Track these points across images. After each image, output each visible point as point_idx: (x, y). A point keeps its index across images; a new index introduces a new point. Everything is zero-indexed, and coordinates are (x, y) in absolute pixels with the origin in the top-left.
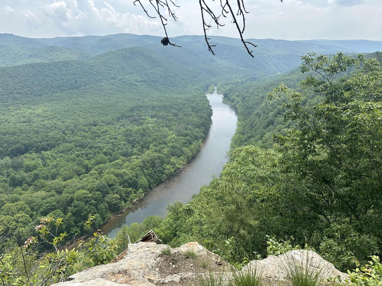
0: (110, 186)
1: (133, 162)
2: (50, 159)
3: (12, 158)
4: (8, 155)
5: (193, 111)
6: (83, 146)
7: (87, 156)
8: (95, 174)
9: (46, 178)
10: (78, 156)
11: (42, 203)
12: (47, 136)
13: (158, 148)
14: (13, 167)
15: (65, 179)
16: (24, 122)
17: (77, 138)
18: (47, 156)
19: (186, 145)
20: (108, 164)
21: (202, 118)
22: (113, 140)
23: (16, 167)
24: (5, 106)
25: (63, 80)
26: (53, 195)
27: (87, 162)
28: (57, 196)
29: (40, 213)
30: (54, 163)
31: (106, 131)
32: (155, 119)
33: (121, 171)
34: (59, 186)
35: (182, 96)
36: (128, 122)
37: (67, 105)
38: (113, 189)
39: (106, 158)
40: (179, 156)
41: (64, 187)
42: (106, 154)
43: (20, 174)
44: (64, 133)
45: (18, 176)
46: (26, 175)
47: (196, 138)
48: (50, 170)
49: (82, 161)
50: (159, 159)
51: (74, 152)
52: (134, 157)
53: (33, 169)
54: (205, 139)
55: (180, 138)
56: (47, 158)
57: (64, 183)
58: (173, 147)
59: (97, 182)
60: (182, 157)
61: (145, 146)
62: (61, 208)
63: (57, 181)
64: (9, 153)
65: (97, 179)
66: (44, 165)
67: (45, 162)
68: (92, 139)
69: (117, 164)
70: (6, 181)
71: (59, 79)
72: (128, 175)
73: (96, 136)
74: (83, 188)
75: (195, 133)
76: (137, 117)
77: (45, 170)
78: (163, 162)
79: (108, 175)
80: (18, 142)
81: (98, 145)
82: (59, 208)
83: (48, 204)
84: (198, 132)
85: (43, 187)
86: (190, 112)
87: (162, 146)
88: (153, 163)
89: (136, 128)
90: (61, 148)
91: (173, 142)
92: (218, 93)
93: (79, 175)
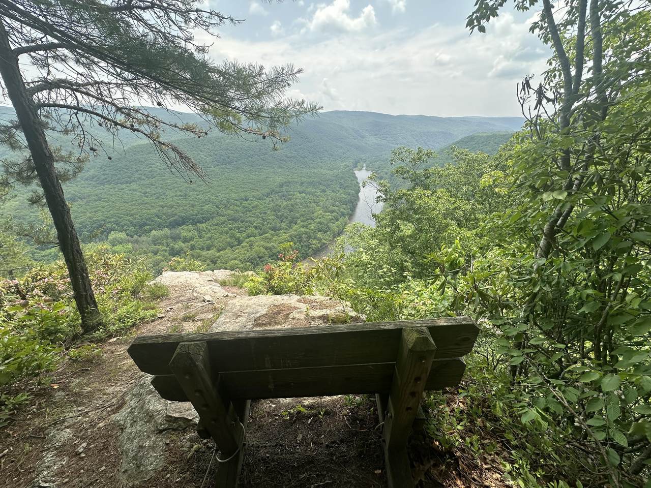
0: (260, 258)
1: (281, 236)
2: (205, 231)
3: (170, 229)
4: (167, 227)
5: (340, 188)
6: (235, 220)
7: (239, 229)
8: (246, 246)
9: (202, 249)
10: (230, 229)
12: (202, 210)
13: (305, 224)
14: (172, 238)
15: (219, 251)
16: (181, 196)
17: (229, 212)
18: (202, 228)
19: (333, 221)
20: (258, 238)
21: (349, 195)
22: (263, 215)
23: (175, 238)
24: (163, 179)
25: (216, 155)
27: (238, 235)
30: (209, 235)
31: (257, 206)
32: (304, 195)
33: (269, 245)
35: (331, 172)
36: (277, 198)
37: (220, 180)
38: (262, 261)
39: (256, 231)
40: (325, 232)
41: (218, 257)
42: (256, 228)
43: (179, 245)
44: (217, 207)
45: (176, 246)
46: (183, 245)
47: (343, 215)
48: (205, 242)
49: (234, 234)
50: (306, 234)
51: (227, 225)
52: (282, 231)
53: (190, 240)
55: (327, 214)
56: (202, 230)
57: (218, 254)
58: (320, 223)
59: (248, 254)
60: (328, 233)
61: (293, 222)
63: (211, 251)
64: (168, 224)
65: (248, 251)
66: (200, 237)
67: (200, 234)
68: (243, 213)
69: (266, 238)
70: (166, 251)
71: (212, 154)
72: (276, 248)
73: (247, 211)
74: (235, 259)
75: (342, 210)
76: (285, 193)
77: (201, 241)
78: (309, 238)
79: (257, 248)
80: (175, 215)
81: (249, 219)
84: (344, 209)
85: (199, 257)
86: (338, 189)
87: (310, 221)
88: (300, 238)
89: (285, 203)
90: (215, 221)
91: (320, 218)
92: (366, 169)
93: (232, 247)
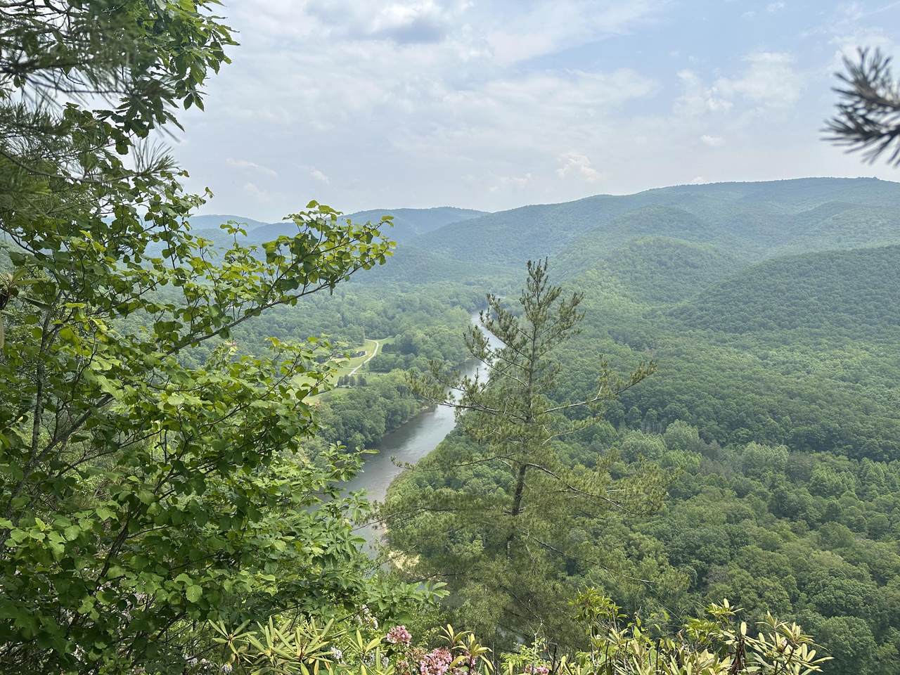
3: (791, 450)
4: (787, 443)
9: (857, 527)
14: (788, 472)
16: (843, 379)
23: (794, 475)
24: (811, 334)
43: (799, 494)
45: (792, 496)
46: (810, 499)
53: (831, 494)
64: (789, 437)
66: (861, 495)
70: (764, 497)
80: (815, 420)
85: (841, 545)
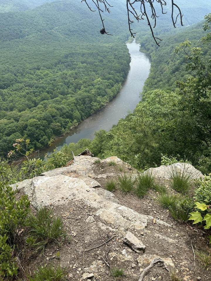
0: (53, 117)
1: (69, 99)
2: (7, 96)
5: (115, 58)
6: (30, 86)
7: (34, 93)
8: (41, 107)
10: (28, 93)
11: (5, 127)
13: (87, 89)
15: (20, 111)
17: (26, 79)
18: (5, 93)
19: (109, 87)
20: (50, 100)
21: (122, 64)
22: (53, 82)
25: (10, 30)
26: (12, 122)
27: (34, 98)
28: (15, 123)
29: (5, 134)
30: (11, 98)
31: (47, 74)
32: (85, 64)
33: (60, 106)
34: (16, 116)
35: (107, 45)
36: (64, 67)
37: (16, 52)
38: (55, 119)
39: (48, 96)
40: (103, 96)
41: (20, 116)
42: (48, 92)
44: (15, 75)
47: (117, 81)
48: (8, 104)
49: (31, 97)
50: (88, 98)
51: (24, 90)
52: (69, 95)
54: (123, 82)
55: (105, 81)
56: (5, 95)
57: (19, 114)
58: (99, 88)
59: (44, 114)
60: (106, 97)
61: (77, 87)
62: (19, 132)
63: (14, 112)
65: (43, 111)
67: (4, 98)
68: (37, 80)
69: (57, 101)
71: (7, 29)
72: (65, 109)
73: (40, 78)
74: (34, 118)
75: (116, 77)
76: (70, 63)
77: (5, 104)
78: (91, 101)
79: (50, 109)
81: (42, 85)
82: (18, 131)
83: (10, 129)
84: (118, 76)
86: (112, 59)
87: (91, 87)
88: (84, 101)
89: (70, 72)
90: (15, 87)
91: (99, 84)
92: (136, 42)
93: (30, 108)
